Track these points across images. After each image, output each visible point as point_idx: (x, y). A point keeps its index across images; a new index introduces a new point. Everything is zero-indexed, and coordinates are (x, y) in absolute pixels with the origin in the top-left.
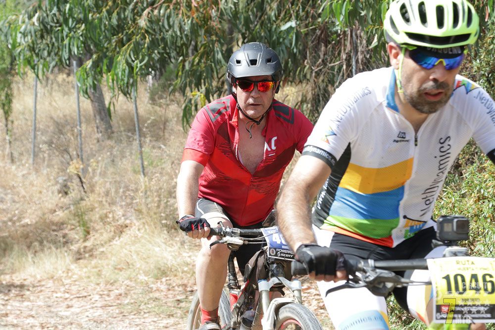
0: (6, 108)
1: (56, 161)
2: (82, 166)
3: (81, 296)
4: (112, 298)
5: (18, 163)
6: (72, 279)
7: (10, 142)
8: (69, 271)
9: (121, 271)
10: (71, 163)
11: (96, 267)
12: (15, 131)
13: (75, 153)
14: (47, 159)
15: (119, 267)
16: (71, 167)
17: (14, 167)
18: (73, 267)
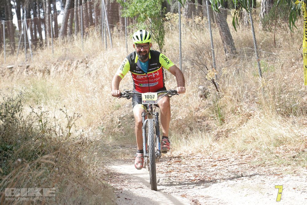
0: (160, 41)
2: (216, 73)
3: (221, 159)
4: (244, 159)
6: (214, 151)
15: (247, 140)
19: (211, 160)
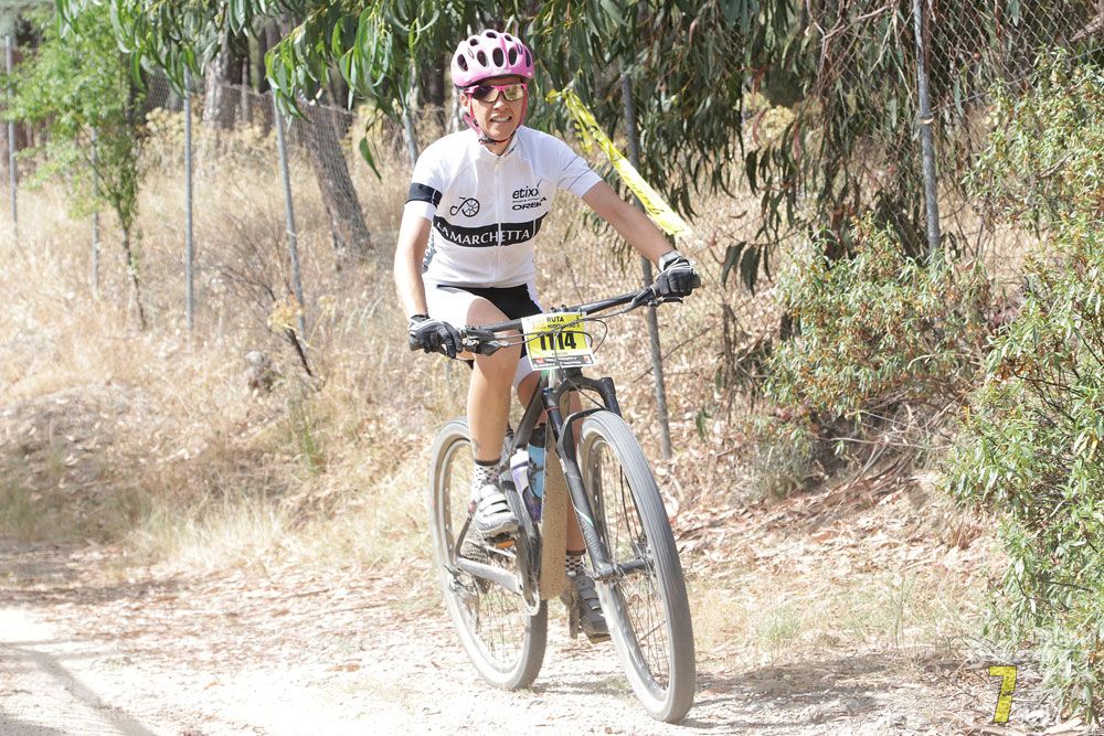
0: (124, 204)
2: (299, 312)
5: (157, 330)
6: (287, 564)
7: (137, 282)
8: (280, 550)
9: (398, 539)
12: (147, 256)
14: (221, 313)
15: (393, 530)
17: (148, 338)
18: (288, 540)
19: (274, 594)
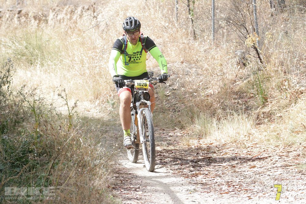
1: (234, 36)
2: (258, 39)
3: (262, 157)
4: (290, 159)
5: (200, 40)
6: (254, 142)
7: (192, 21)
8: (251, 136)
9: (298, 134)
10: (248, 36)
11: (275, 131)
12: (197, 10)
13: (251, 27)
14: (225, 34)
15: (296, 130)
16: (248, 40)
17: (197, 44)
18: (253, 131)
